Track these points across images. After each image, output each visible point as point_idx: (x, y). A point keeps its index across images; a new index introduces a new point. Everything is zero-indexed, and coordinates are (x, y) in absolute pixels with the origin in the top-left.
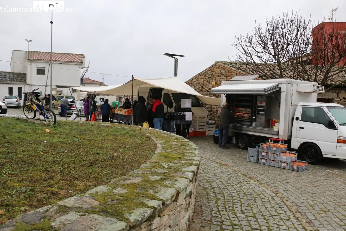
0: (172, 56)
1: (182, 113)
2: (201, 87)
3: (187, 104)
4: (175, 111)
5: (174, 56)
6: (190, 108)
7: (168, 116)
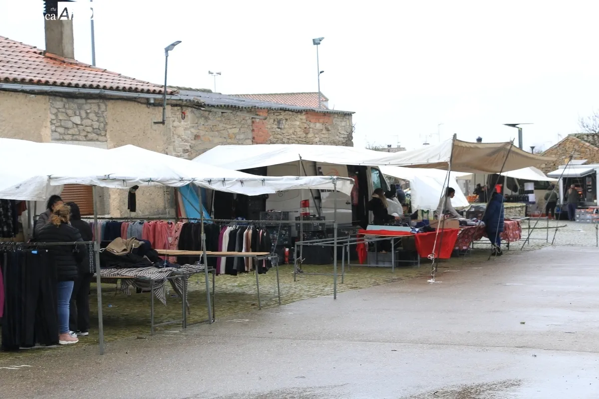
0: (514, 125)
1: (526, 195)
2: (553, 164)
3: (530, 187)
4: (520, 194)
5: (516, 126)
6: (533, 191)
7: (513, 198)
